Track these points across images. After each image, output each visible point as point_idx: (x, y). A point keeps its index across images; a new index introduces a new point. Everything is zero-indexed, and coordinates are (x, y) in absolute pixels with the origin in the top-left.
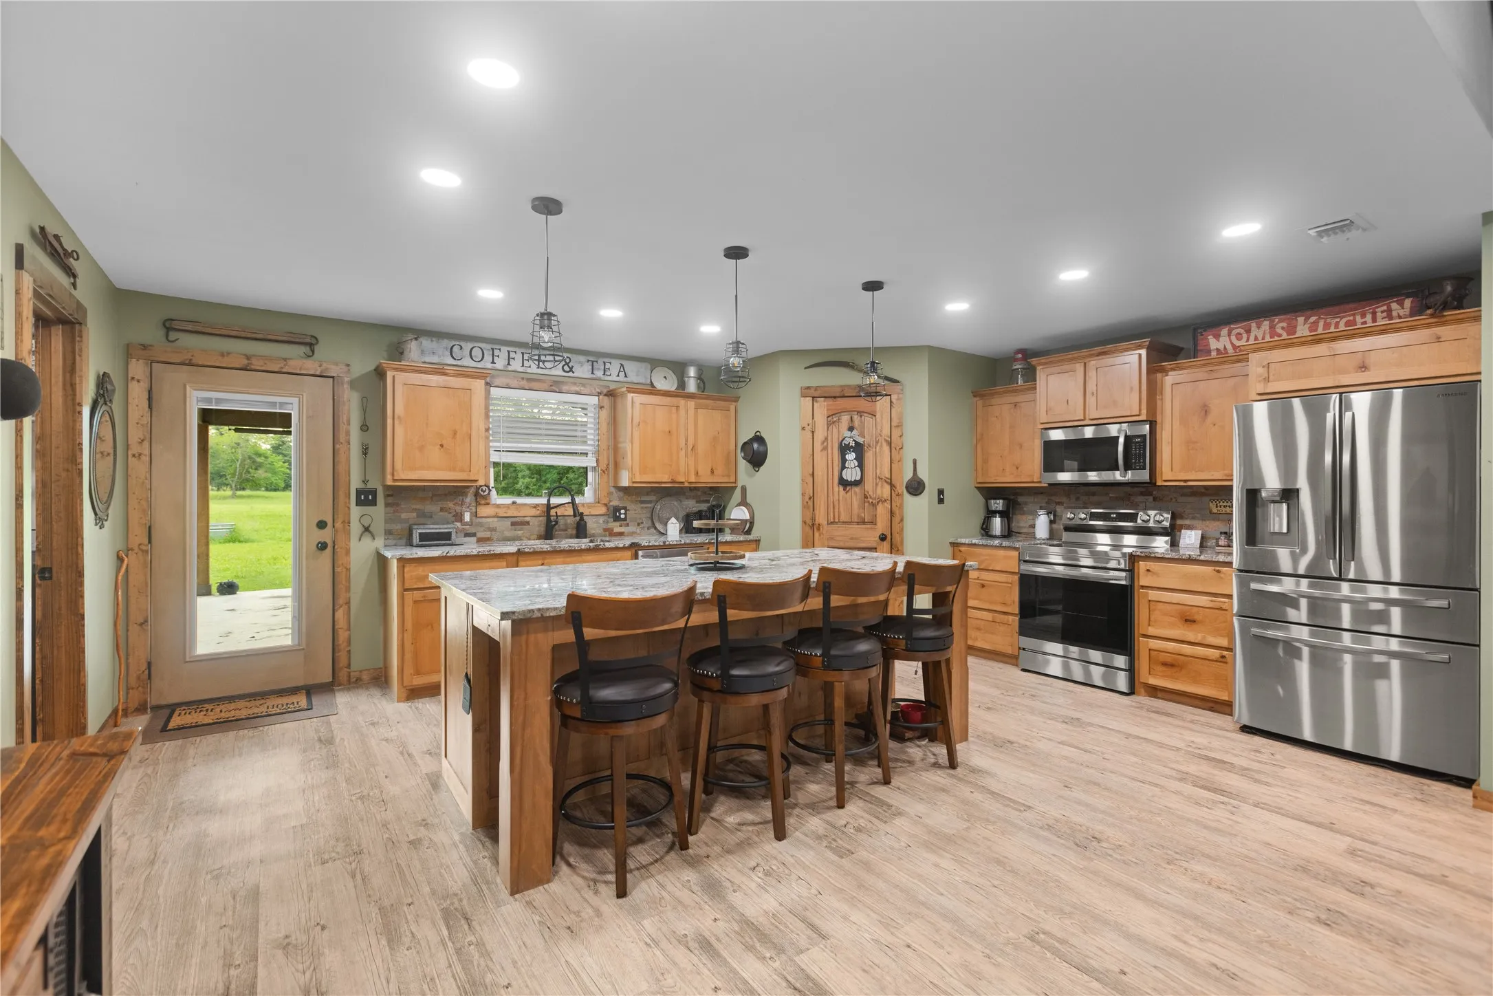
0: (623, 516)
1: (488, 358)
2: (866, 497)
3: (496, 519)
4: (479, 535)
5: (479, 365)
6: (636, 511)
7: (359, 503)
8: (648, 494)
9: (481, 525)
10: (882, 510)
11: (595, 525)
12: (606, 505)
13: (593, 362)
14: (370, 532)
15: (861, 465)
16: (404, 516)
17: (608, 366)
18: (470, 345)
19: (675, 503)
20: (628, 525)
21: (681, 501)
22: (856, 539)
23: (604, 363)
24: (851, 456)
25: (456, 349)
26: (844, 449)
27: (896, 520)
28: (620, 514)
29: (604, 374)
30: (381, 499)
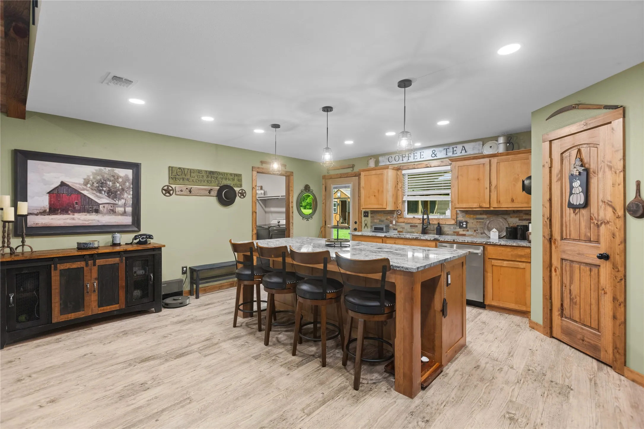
0: (464, 226)
1: (401, 159)
2: (591, 219)
3: (404, 224)
4: (399, 230)
5: (398, 163)
6: (472, 222)
7: (365, 216)
8: (481, 214)
9: (399, 225)
10: (605, 232)
11: (449, 230)
13: (446, 149)
14: (367, 227)
15: (587, 191)
16: (375, 221)
17: (455, 149)
18: (394, 156)
20: (468, 231)
23: (453, 148)
24: (577, 184)
25: (390, 158)
26: (573, 178)
27: (618, 239)
28: (463, 225)
29: (453, 154)
30: (369, 215)
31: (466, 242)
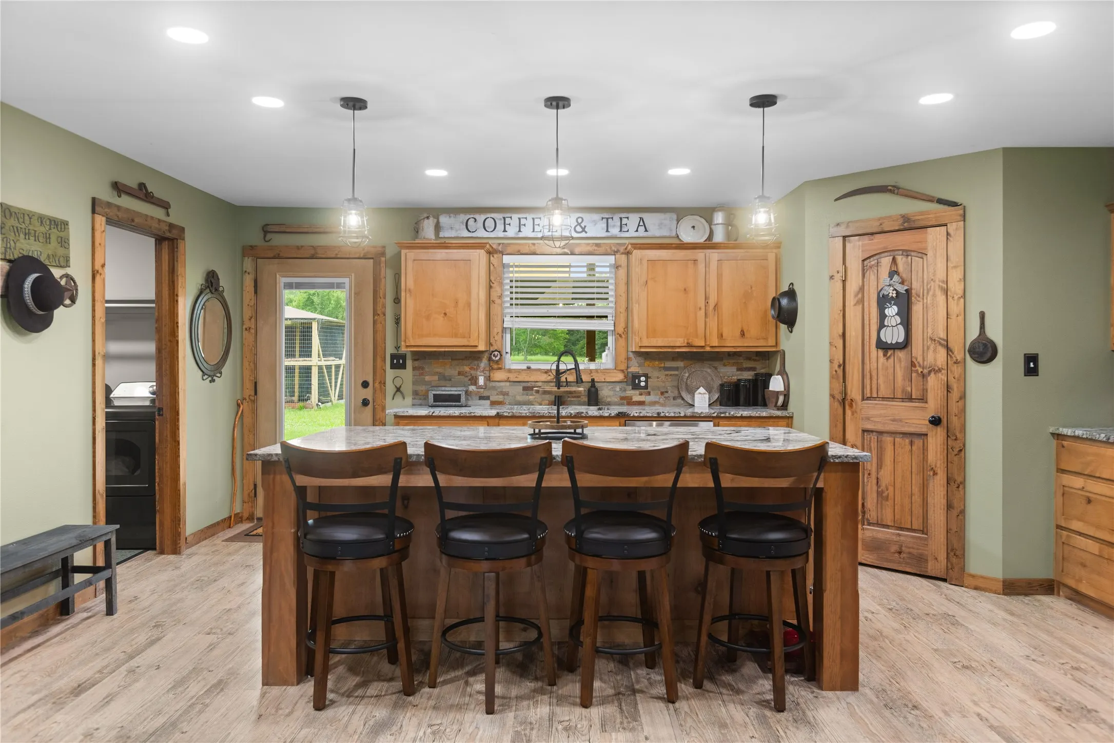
0: (643, 384)
1: (500, 227)
2: (913, 364)
3: (508, 384)
4: (493, 398)
5: (492, 235)
6: (658, 377)
7: (393, 366)
8: (674, 359)
9: (494, 388)
10: (934, 383)
11: (611, 393)
12: (622, 371)
13: (607, 219)
14: (402, 393)
15: (907, 323)
16: (427, 378)
17: (625, 221)
18: (483, 217)
19: (709, 370)
20: (649, 394)
21: (716, 368)
22: (901, 420)
23: (621, 219)
24: (891, 311)
25: (471, 222)
26: (883, 301)
27: (955, 395)
28: (640, 381)
29: (621, 231)
30: (409, 363)
31: (682, 415)
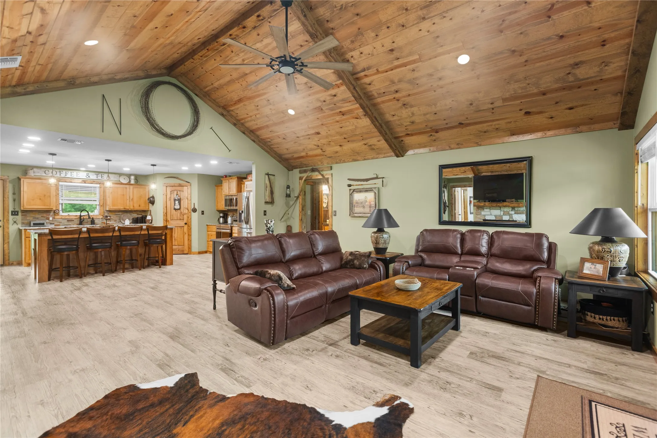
1: (58, 174)
3: (62, 219)
4: (55, 224)
6: (114, 217)
7: (12, 215)
8: (119, 212)
9: (56, 221)
10: (185, 217)
11: (98, 221)
12: (102, 215)
13: (97, 174)
14: (16, 222)
15: (180, 204)
18: (52, 170)
19: (129, 215)
21: (132, 214)
22: (179, 224)
23: (101, 175)
24: (177, 202)
25: (47, 172)
26: (175, 200)
27: (189, 218)
28: (108, 218)
29: (102, 178)
30: (20, 214)
